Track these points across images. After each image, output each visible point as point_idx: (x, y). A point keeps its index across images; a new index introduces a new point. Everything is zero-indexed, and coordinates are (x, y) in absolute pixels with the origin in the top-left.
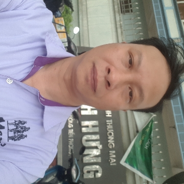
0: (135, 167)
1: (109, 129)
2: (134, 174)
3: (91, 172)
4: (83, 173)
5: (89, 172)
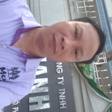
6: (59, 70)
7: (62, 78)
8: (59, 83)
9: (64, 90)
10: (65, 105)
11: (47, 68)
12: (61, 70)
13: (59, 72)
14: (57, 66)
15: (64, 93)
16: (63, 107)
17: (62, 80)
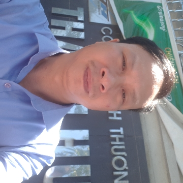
1: (116, 150)
10: (118, 115)
16: (115, 118)
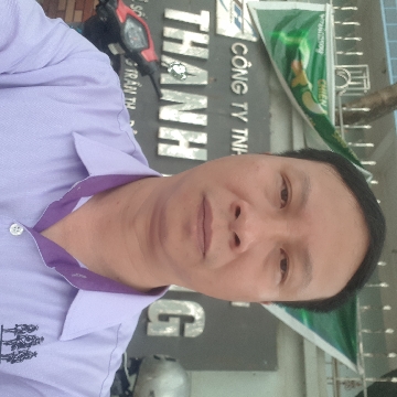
0: (305, 320)
2: (300, 340)
3: (171, 319)
4: (148, 320)
5: (164, 318)
6: (239, 87)
7: (245, 106)
8: (235, 115)
9: (246, 132)
11: (210, 75)
12: (242, 88)
13: (238, 92)
14: (234, 77)
15: (244, 139)
17: (243, 110)
